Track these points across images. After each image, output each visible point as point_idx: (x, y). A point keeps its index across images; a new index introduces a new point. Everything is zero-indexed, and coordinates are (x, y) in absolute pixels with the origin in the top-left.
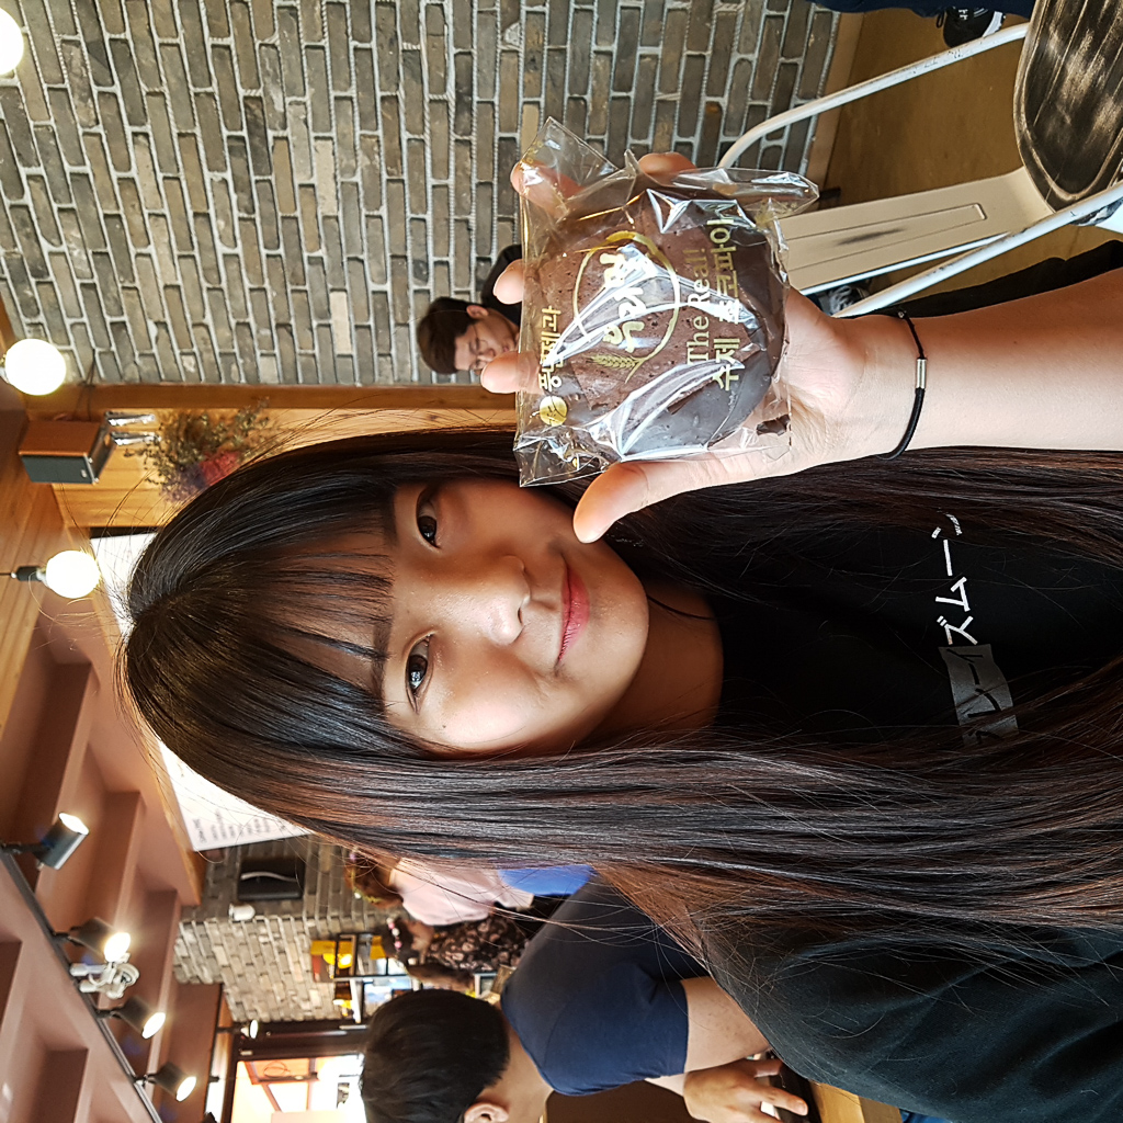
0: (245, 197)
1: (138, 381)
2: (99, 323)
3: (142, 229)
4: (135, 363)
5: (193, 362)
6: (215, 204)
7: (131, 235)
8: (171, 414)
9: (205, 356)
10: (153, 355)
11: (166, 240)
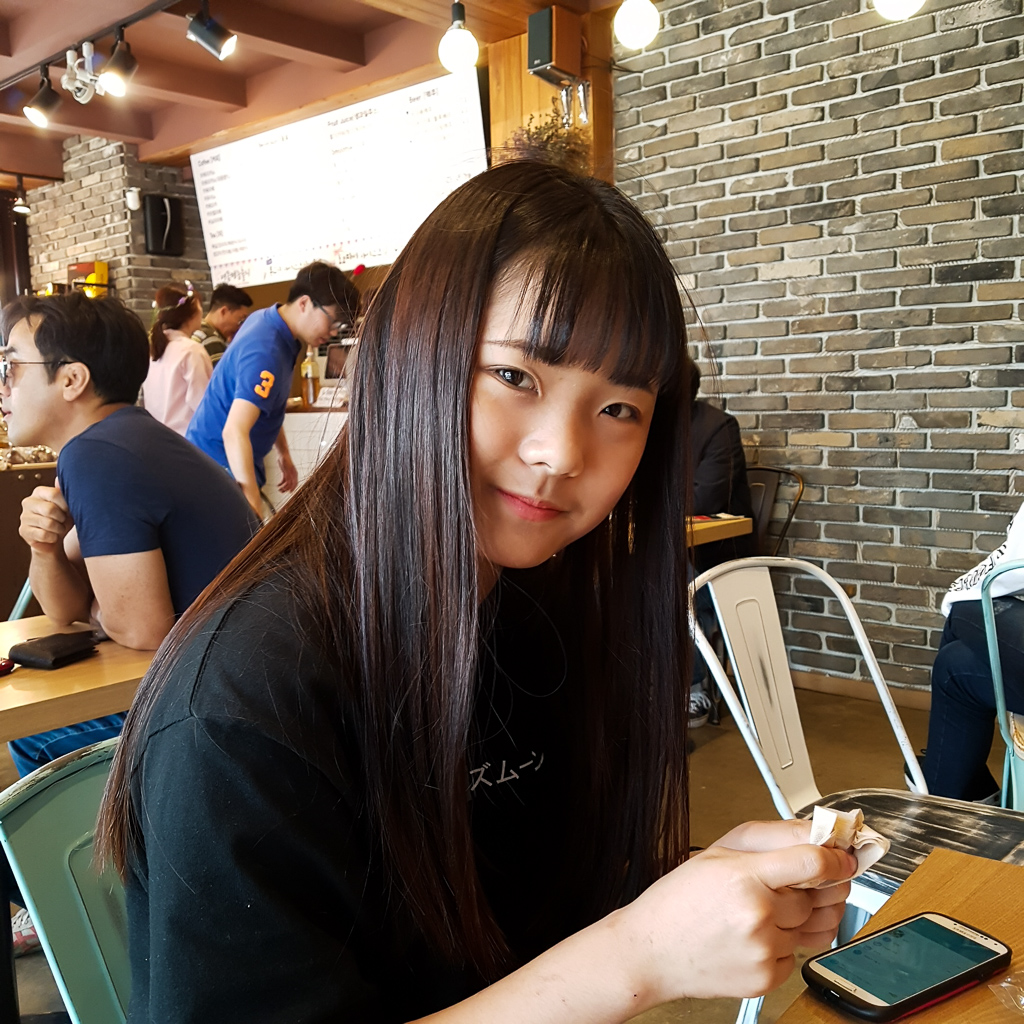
0: (772, 201)
1: (616, 109)
2: (665, 77)
3: (744, 115)
4: (631, 108)
5: (633, 158)
6: (766, 176)
7: (740, 105)
8: (588, 138)
9: (638, 168)
10: (638, 123)
11: (736, 135)
